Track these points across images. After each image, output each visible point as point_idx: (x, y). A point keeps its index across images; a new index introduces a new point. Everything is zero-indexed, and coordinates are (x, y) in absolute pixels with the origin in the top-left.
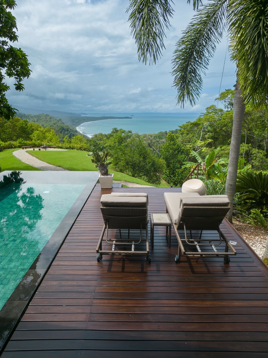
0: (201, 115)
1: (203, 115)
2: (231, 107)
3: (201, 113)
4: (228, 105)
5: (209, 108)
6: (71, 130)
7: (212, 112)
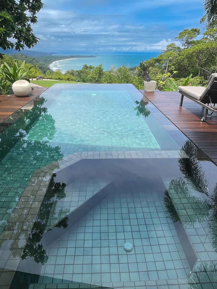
0: (162, 52)
1: (164, 52)
2: (187, 45)
3: (162, 51)
4: (186, 43)
5: (169, 45)
6: (44, 67)
7: (171, 50)
